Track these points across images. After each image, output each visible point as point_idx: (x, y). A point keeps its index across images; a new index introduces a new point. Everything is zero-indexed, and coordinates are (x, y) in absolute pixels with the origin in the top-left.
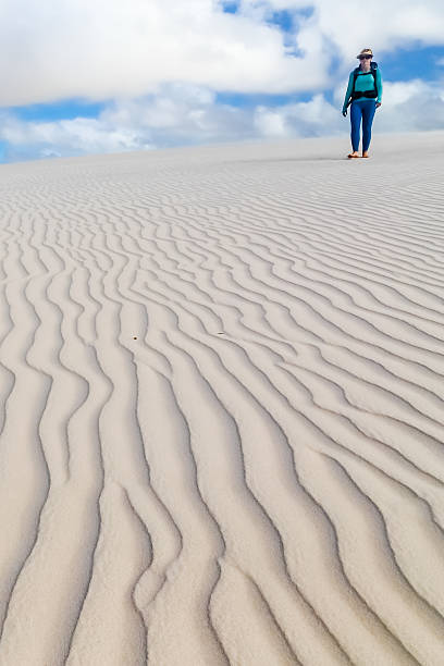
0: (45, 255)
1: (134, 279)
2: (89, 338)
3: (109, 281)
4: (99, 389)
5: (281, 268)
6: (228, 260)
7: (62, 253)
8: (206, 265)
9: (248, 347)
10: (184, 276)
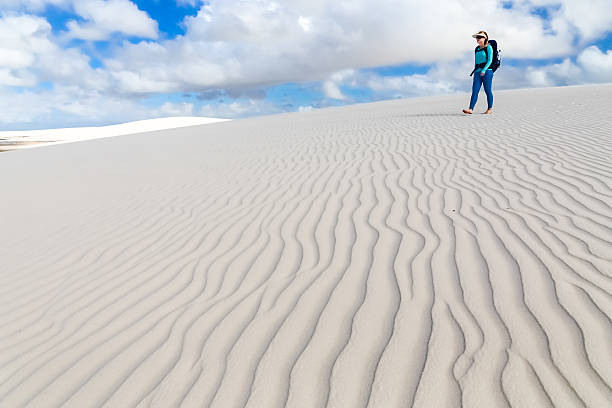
0: (398, 159)
1: (453, 174)
2: (425, 210)
3: (437, 176)
4: (431, 242)
5: (546, 167)
6: (512, 162)
7: (409, 159)
8: (499, 165)
9: (524, 216)
10: (484, 172)
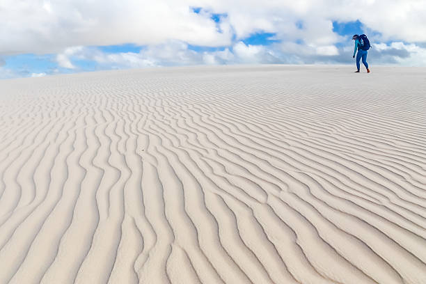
0: (106, 115)
1: (145, 124)
2: (122, 151)
3: (133, 125)
4: (125, 174)
6: (184, 115)
7: (114, 114)
8: (175, 117)
9: (189, 151)
10: (166, 122)
